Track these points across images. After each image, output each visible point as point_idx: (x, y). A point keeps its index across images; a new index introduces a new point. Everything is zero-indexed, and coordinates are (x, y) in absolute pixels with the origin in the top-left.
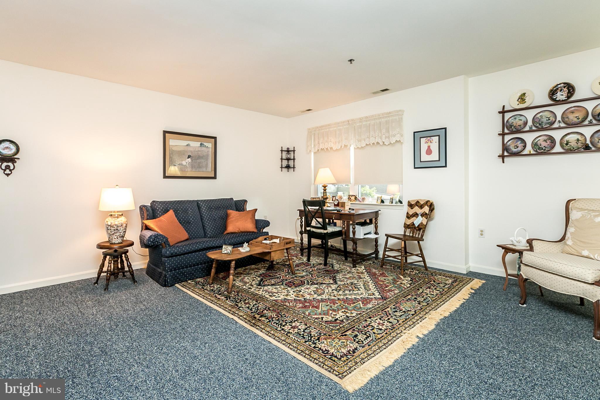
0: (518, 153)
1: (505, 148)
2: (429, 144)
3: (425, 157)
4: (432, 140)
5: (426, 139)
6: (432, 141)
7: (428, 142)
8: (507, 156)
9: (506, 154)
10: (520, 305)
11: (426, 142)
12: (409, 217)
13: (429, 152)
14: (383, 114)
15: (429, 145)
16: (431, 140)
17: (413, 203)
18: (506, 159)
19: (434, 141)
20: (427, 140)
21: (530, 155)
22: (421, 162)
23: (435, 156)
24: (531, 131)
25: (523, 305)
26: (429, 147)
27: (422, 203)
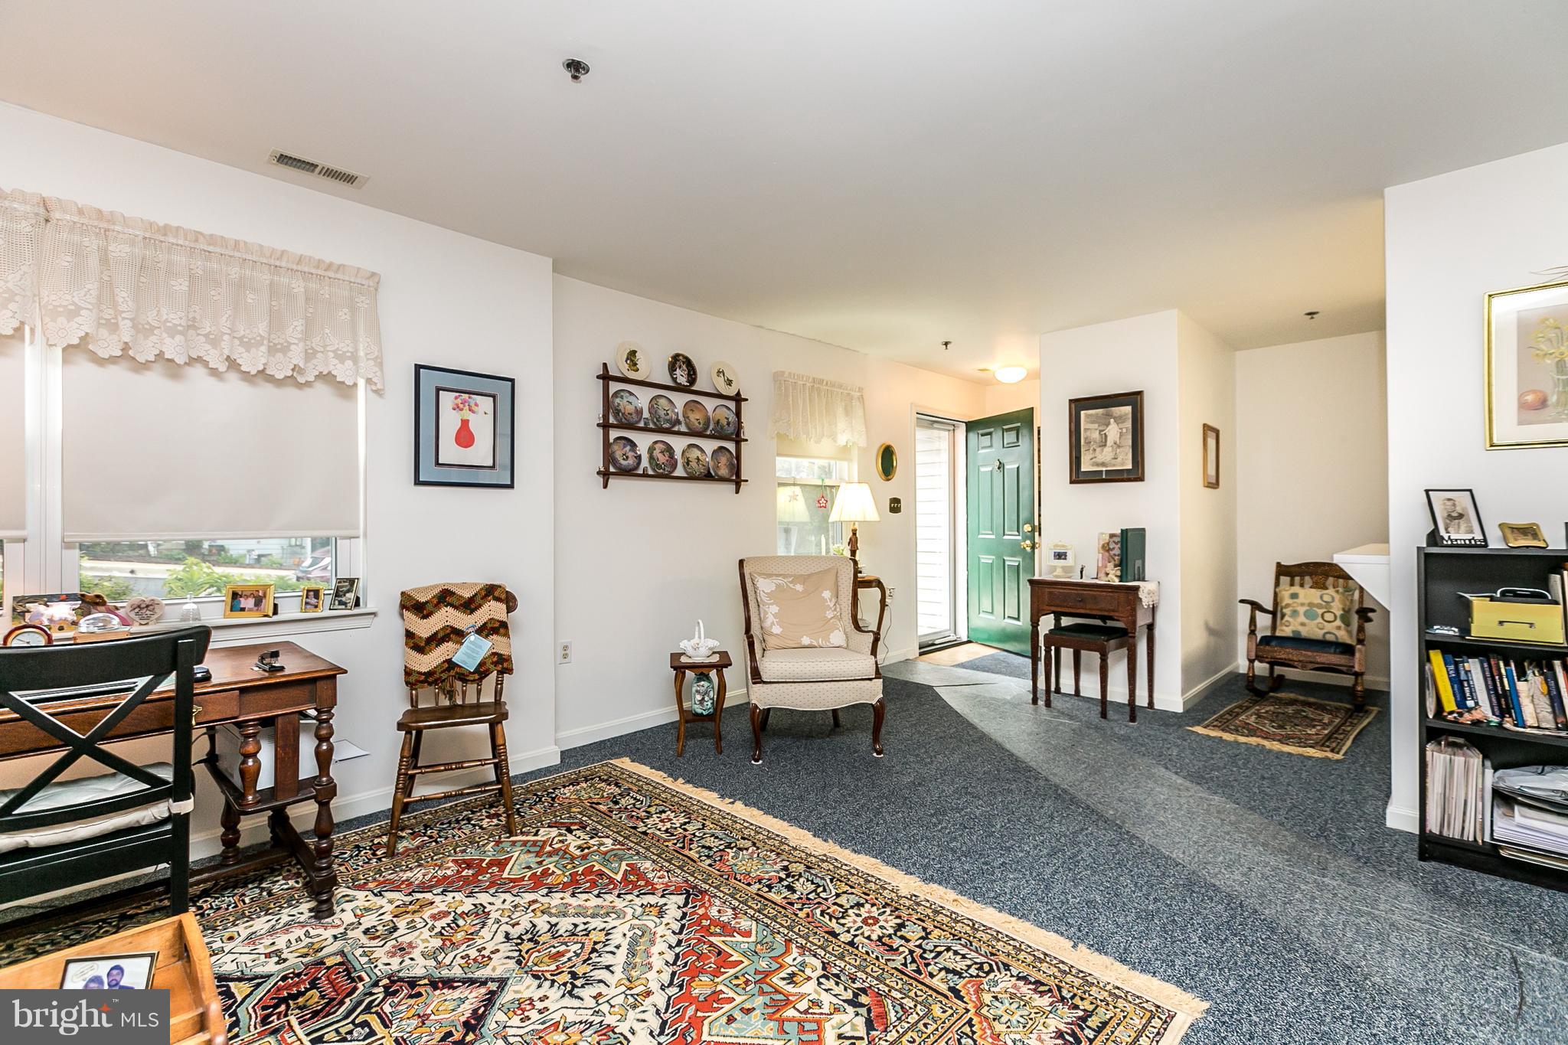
0: (631, 470)
1: (609, 457)
2: (466, 414)
3: (450, 452)
4: (476, 405)
5: (456, 398)
6: (474, 408)
7: (461, 406)
8: (613, 474)
9: (612, 469)
10: (753, 762)
11: (456, 408)
12: (416, 644)
13: (465, 437)
14: (300, 260)
15: (465, 418)
16: (472, 405)
17: (423, 600)
18: (612, 481)
19: (480, 410)
20: (459, 401)
21: (645, 475)
22: (437, 464)
23: (480, 453)
24: (645, 429)
25: (757, 761)
26: (465, 423)
27: (467, 595)
